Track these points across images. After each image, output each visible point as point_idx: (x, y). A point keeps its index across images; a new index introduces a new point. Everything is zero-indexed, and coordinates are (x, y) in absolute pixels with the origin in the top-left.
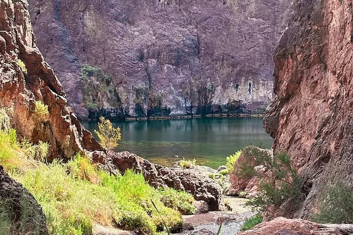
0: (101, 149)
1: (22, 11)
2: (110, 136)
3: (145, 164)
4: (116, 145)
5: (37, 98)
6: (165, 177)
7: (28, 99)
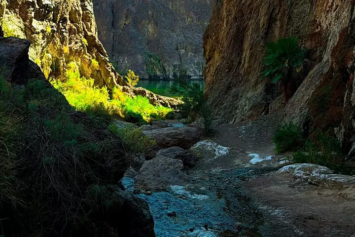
0: (127, 85)
1: (90, 15)
2: (133, 79)
3: (150, 94)
4: (136, 84)
5: (93, 58)
6: (160, 101)
7: (88, 58)
